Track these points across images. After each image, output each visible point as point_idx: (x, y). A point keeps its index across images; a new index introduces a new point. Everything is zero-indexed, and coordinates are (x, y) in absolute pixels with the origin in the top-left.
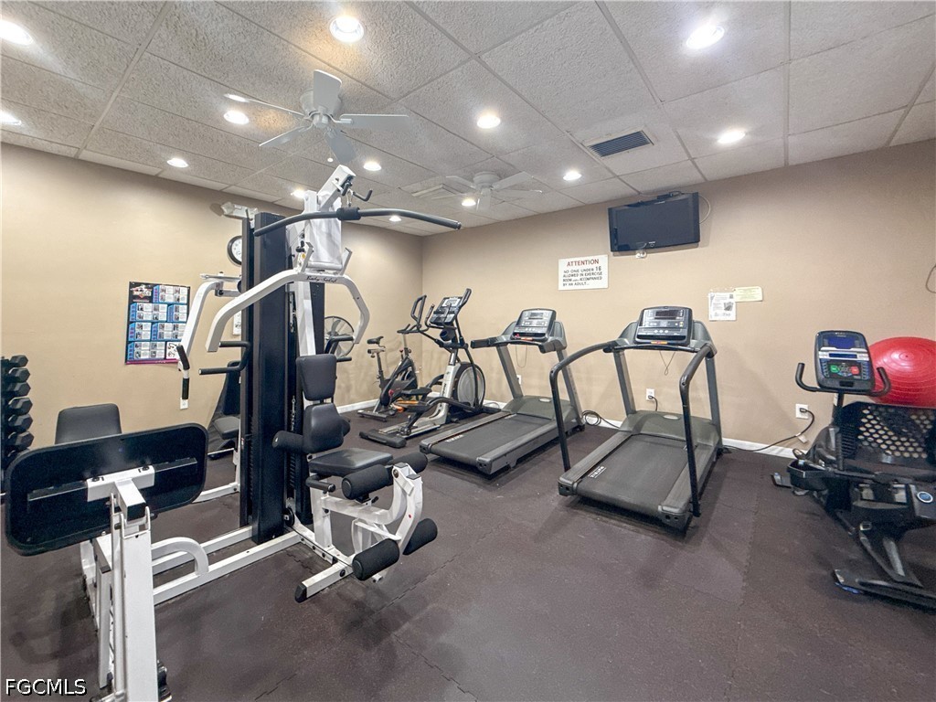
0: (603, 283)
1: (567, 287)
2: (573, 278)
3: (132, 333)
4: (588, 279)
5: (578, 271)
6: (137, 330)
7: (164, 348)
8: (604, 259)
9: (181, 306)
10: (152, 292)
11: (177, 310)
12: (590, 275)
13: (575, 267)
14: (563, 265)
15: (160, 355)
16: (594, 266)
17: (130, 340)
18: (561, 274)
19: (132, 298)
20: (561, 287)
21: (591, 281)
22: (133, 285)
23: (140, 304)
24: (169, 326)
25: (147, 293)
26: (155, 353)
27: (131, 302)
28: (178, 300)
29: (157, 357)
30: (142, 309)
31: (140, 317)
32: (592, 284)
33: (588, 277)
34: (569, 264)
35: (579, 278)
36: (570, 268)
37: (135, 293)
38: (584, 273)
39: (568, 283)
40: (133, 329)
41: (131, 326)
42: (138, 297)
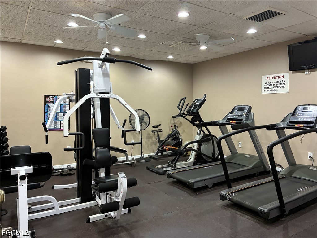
0: (286, 90)
1: (267, 92)
2: (270, 87)
3: (46, 117)
4: (278, 87)
5: (272, 83)
6: (48, 116)
7: (60, 124)
8: (287, 75)
9: (66, 105)
10: (54, 99)
11: (65, 107)
12: (280, 85)
13: (271, 80)
14: (264, 79)
15: (58, 127)
16: (281, 80)
17: (45, 120)
18: (263, 84)
19: (46, 102)
20: (263, 92)
21: (279, 88)
22: (46, 96)
23: (49, 105)
24: (61, 114)
25: (52, 99)
26: (56, 126)
27: (45, 104)
28: (65, 102)
29: (57, 128)
30: (50, 107)
31: (49, 110)
32: (280, 90)
33: (278, 86)
34: (267, 79)
35: (273, 86)
36: (268, 81)
37: (47, 100)
38: (276, 84)
39: (267, 90)
40: (47, 115)
41: (46, 114)
42: (48, 102)
